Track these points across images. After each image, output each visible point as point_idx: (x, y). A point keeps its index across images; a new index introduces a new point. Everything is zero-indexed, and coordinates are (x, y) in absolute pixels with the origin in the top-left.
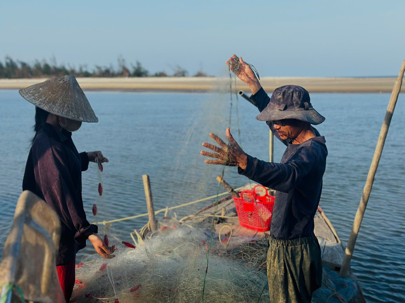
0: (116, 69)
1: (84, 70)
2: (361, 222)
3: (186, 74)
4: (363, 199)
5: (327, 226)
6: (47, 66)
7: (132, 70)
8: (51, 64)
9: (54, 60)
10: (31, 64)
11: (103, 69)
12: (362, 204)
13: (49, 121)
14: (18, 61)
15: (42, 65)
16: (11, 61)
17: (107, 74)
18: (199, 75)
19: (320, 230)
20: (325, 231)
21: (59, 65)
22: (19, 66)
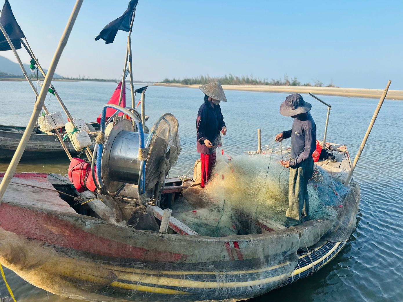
0: (283, 81)
1: (266, 81)
2: (357, 161)
3: (322, 85)
4: (360, 150)
5: (349, 164)
6: (248, 79)
7: (291, 82)
8: (250, 78)
9: (252, 76)
10: (241, 78)
11: (276, 81)
12: (359, 152)
13: (209, 99)
14: (235, 76)
15: (246, 79)
16: (232, 76)
17: (277, 84)
18: (330, 86)
19: (344, 165)
20: (347, 166)
21: (254, 79)
22: (235, 79)
